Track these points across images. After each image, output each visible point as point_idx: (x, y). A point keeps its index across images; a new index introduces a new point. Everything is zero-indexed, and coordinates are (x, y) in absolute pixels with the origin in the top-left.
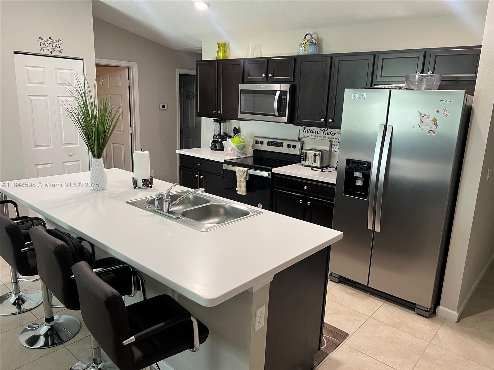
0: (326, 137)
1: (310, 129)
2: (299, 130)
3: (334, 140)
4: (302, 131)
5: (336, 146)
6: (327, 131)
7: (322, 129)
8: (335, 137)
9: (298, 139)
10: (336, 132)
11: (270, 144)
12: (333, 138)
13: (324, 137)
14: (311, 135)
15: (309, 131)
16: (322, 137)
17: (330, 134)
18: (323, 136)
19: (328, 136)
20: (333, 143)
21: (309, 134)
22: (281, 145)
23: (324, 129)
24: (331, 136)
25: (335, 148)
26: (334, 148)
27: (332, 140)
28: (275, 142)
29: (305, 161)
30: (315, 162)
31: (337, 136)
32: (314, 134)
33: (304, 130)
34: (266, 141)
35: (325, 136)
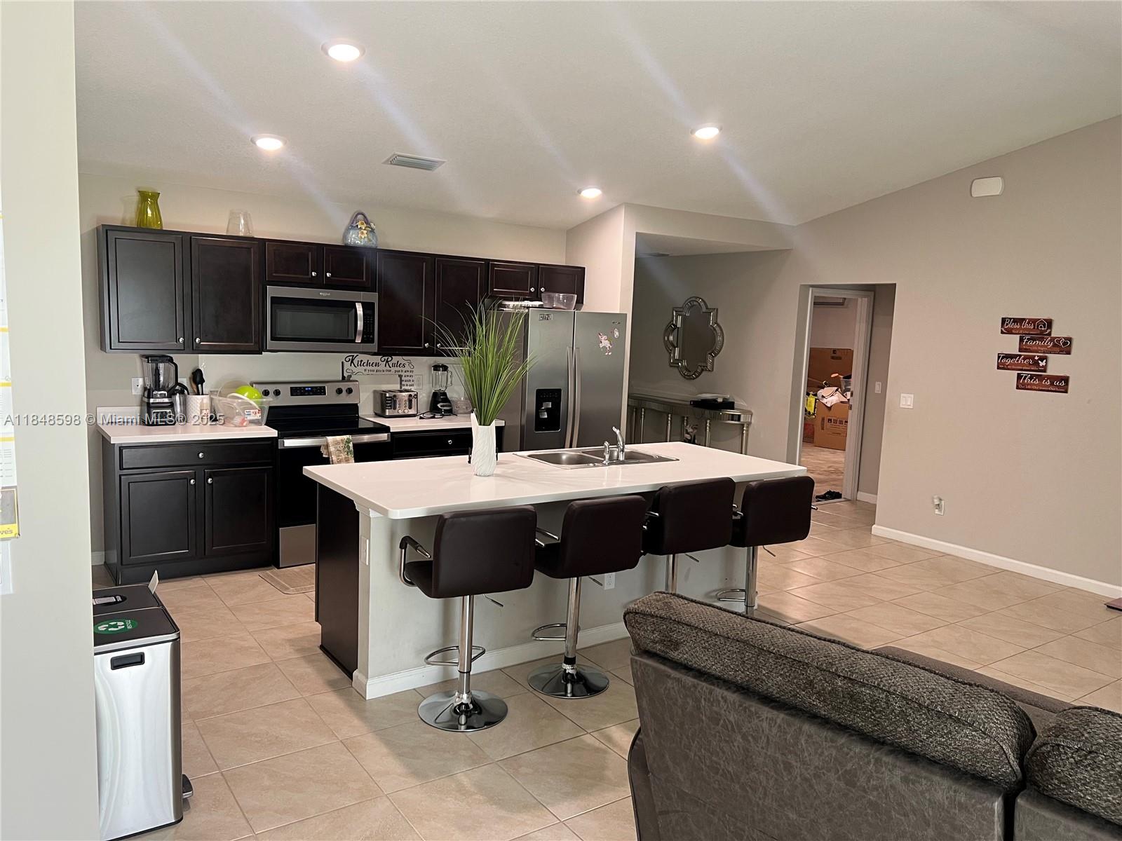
0: (390, 371)
1: (361, 361)
2: (343, 363)
3: (403, 374)
4: (347, 365)
5: (407, 383)
6: (392, 362)
7: (383, 359)
8: (404, 369)
9: (341, 379)
10: (405, 362)
11: (295, 392)
12: (402, 371)
13: (387, 371)
14: (365, 370)
15: (361, 363)
16: (384, 371)
17: (397, 364)
18: (385, 369)
19: (393, 369)
20: (403, 378)
21: (360, 369)
22: (321, 391)
23: (386, 358)
24: (398, 369)
25: (407, 385)
26: (404, 385)
27: (400, 373)
28: (308, 387)
29: (395, 408)
30: (410, 408)
31: (407, 368)
32: (371, 368)
33: (352, 362)
34: (285, 390)
35: (389, 369)
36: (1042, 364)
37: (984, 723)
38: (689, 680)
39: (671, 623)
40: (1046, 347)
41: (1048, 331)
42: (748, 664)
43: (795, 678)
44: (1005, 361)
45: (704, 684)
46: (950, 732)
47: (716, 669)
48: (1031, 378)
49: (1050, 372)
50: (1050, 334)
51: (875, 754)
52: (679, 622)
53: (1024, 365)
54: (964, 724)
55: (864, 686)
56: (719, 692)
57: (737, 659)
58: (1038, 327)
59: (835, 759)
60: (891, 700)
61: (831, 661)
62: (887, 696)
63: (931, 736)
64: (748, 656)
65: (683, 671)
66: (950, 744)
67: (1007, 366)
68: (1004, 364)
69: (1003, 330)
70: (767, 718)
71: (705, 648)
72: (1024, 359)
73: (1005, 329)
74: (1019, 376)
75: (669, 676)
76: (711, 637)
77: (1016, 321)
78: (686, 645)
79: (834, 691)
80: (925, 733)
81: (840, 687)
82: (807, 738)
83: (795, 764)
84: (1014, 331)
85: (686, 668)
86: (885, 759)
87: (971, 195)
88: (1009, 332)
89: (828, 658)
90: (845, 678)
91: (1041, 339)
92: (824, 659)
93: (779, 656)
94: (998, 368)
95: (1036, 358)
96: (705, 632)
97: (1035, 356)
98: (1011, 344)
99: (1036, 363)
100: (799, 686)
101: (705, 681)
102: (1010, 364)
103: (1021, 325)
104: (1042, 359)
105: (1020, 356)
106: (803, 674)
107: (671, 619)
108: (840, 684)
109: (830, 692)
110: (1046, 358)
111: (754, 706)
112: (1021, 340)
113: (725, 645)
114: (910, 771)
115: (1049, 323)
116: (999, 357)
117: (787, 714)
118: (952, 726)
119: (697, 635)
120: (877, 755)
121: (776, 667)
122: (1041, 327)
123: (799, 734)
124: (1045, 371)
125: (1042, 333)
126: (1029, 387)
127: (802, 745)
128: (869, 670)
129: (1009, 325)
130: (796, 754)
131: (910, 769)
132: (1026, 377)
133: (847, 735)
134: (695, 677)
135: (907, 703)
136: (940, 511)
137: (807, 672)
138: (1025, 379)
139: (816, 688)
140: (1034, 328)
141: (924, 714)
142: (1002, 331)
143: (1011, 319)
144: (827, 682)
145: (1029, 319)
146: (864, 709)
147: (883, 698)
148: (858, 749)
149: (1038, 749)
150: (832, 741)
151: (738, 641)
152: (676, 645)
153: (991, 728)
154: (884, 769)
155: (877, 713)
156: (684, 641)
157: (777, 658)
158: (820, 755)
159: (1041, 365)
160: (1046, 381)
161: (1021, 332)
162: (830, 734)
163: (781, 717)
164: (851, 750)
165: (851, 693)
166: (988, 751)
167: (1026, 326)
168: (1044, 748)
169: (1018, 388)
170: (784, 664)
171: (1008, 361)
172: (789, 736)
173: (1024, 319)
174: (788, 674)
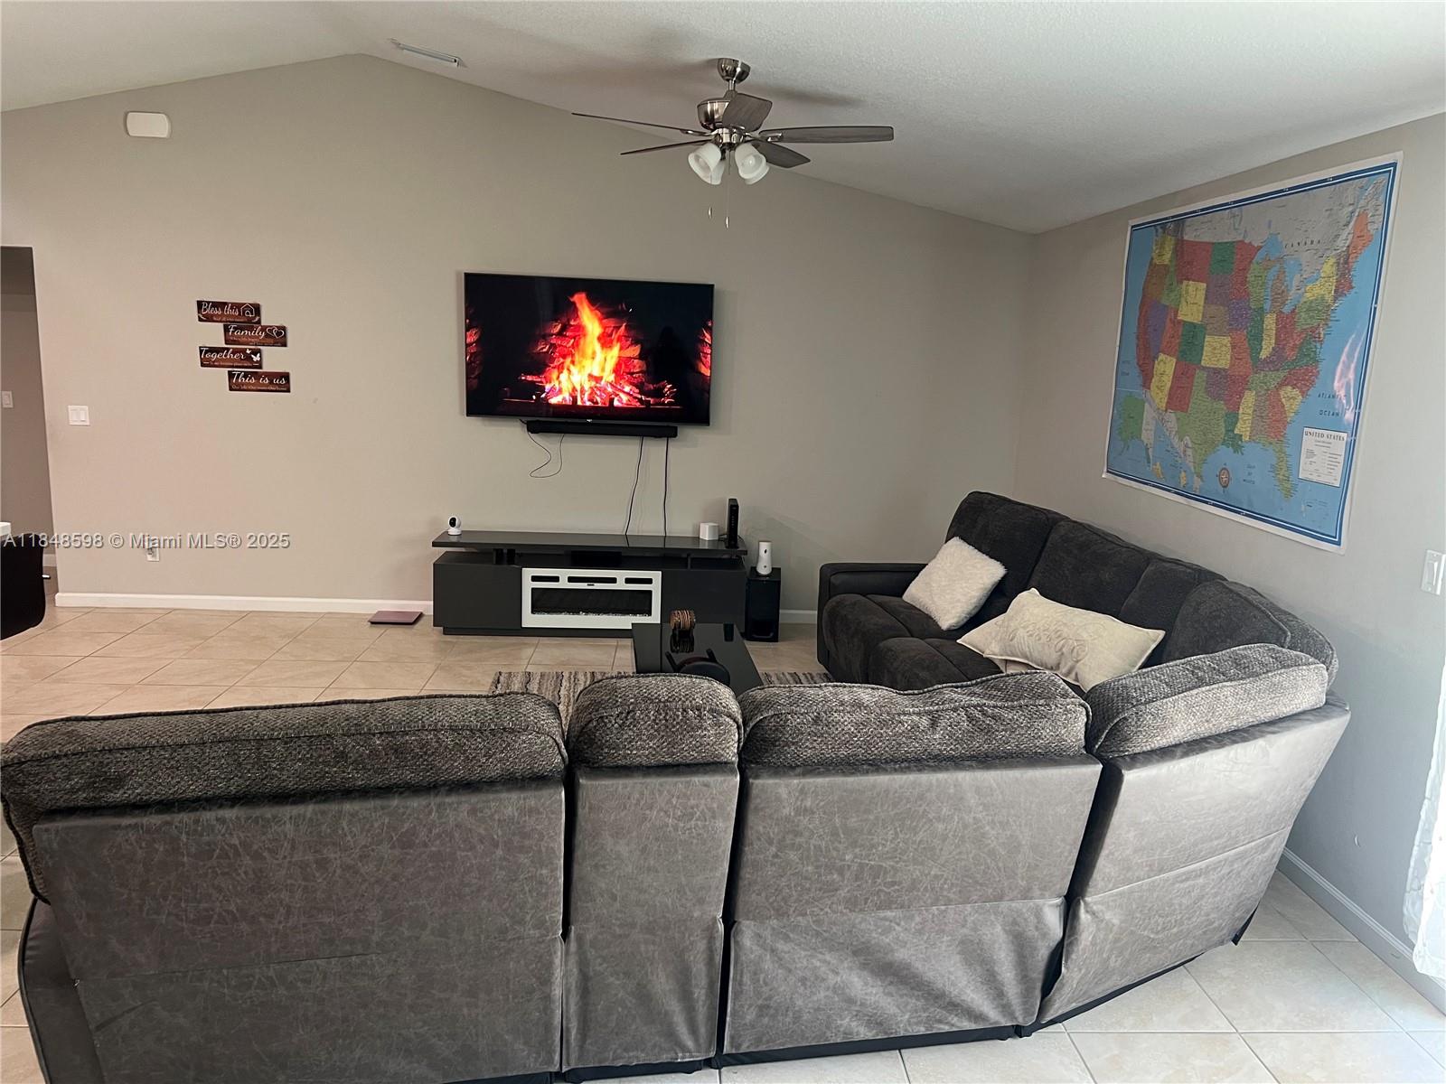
36: (256, 358)
37: (536, 723)
38: (155, 820)
39: (96, 756)
40: (258, 337)
41: (257, 318)
42: (247, 764)
43: (320, 756)
44: (209, 356)
45: (181, 815)
46: (509, 744)
47: (194, 788)
48: (245, 376)
49: (266, 369)
50: (259, 322)
51: (434, 801)
52: (110, 751)
53: (234, 360)
54: (519, 732)
55: (407, 734)
56: (209, 816)
57: (228, 763)
58: (244, 313)
59: (387, 827)
60: (441, 737)
61: (355, 722)
62: (435, 735)
63: (491, 757)
64: (245, 754)
65: (137, 812)
66: (510, 757)
67: (214, 362)
68: (209, 360)
69: (201, 316)
70: (291, 818)
71: (172, 767)
72: (234, 353)
73: (203, 315)
74: (231, 375)
75: (119, 827)
76: (175, 751)
77: (216, 305)
78: (137, 775)
79: (374, 753)
80: (485, 756)
81: (379, 745)
82: (350, 818)
83: (332, 856)
84: (215, 319)
85: (141, 807)
86: (448, 800)
87: (128, 134)
88: (209, 319)
89: (351, 720)
90: (381, 733)
91: (251, 329)
92: (347, 722)
93: (287, 740)
94: (203, 365)
95: (248, 352)
96: (162, 747)
97: (246, 349)
98: (214, 335)
99: (249, 358)
100: (326, 763)
101: (180, 811)
102: (217, 360)
103: (223, 310)
104: (255, 352)
105: (228, 349)
106: (329, 748)
107: (95, 750)
108: (378, 742)
109: (369, 756)
110: (259, 351)
111: (268, 812)
112: (226, 329)
113: (204, 753)
114: (476, 800)
115: (257, 309)
116: (201, 351)
117: (316, 803)
118: (510, 738)
119: (152, 755)
120: (438, 800)
121: (290, 753)
122: (248, 313)
123: (340, 818)
124: (260, 367)
125: (250, 321)
126: (245, 387)
127: (343, 829)
128: (403, 716)
129: (208, 310)
130: (334, 844)
131: (474, 799)
132: (239, 375)
133: (396, 795)
134: (160, 812)
135: (459, 734)
136: (154, 556)
137: (332, 744)
138: (238, 377)
139: (351, 757)
140: (240, 314)
141: (480, 737)
142: (199, 317)
143: (209, 302)
144: (362, 746)
145: (232, 304)
146: (413, 758)
147: (431, 739)
148: (415, 803)
149: (583, 728)
150: (383, 808)
151: (220, 742)
152: (119, 781)
153: (543, 725)
154: (448, 811)
155: (430, 756)
156: (132, 771)
157: (286, 743)
158: (368, 831)
159: (255, 360)
160: (264, 379)
161: (224, 319)
162: (378, 802)
163: (309, 809)
164: (407, 808)
165: (395, 746)
166: (544, 749)
167: (228, 311)
168: (591, 725)
169: (231, 389)
170: (299, 746)
171: (214, 356)
172: (324, 827)
173: (225, 304)
174: (308, 756)
